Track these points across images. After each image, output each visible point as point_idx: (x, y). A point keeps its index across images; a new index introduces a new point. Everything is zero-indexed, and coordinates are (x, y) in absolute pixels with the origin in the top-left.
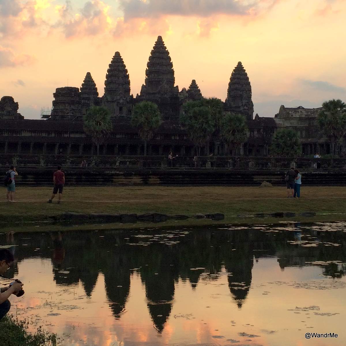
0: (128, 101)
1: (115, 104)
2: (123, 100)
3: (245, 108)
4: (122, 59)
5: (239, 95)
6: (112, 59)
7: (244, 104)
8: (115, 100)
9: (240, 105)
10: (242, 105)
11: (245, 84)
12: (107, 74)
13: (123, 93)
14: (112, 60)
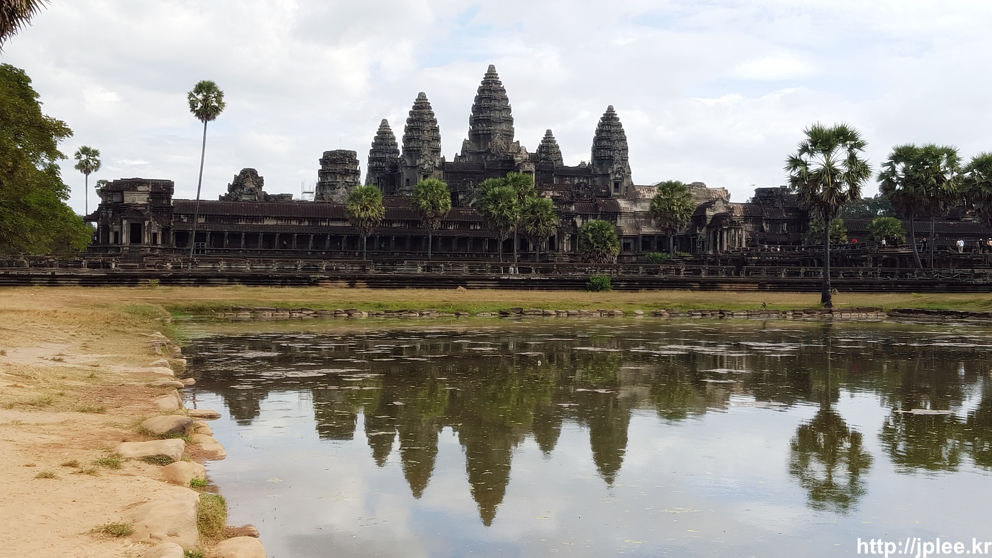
0: (437, 166)
1: (417, 171)
2: (429, 164)
3: (617, 176)
4: (429, 103)
5: (607, 157)
6: (414, 103)
7: (615, 170)
8: (417, 164)
9: (609, 173)
10: (612, 172)
11: (617, 140)
12: (406, 126)
13: (430, 155)
14: (414, 105)
